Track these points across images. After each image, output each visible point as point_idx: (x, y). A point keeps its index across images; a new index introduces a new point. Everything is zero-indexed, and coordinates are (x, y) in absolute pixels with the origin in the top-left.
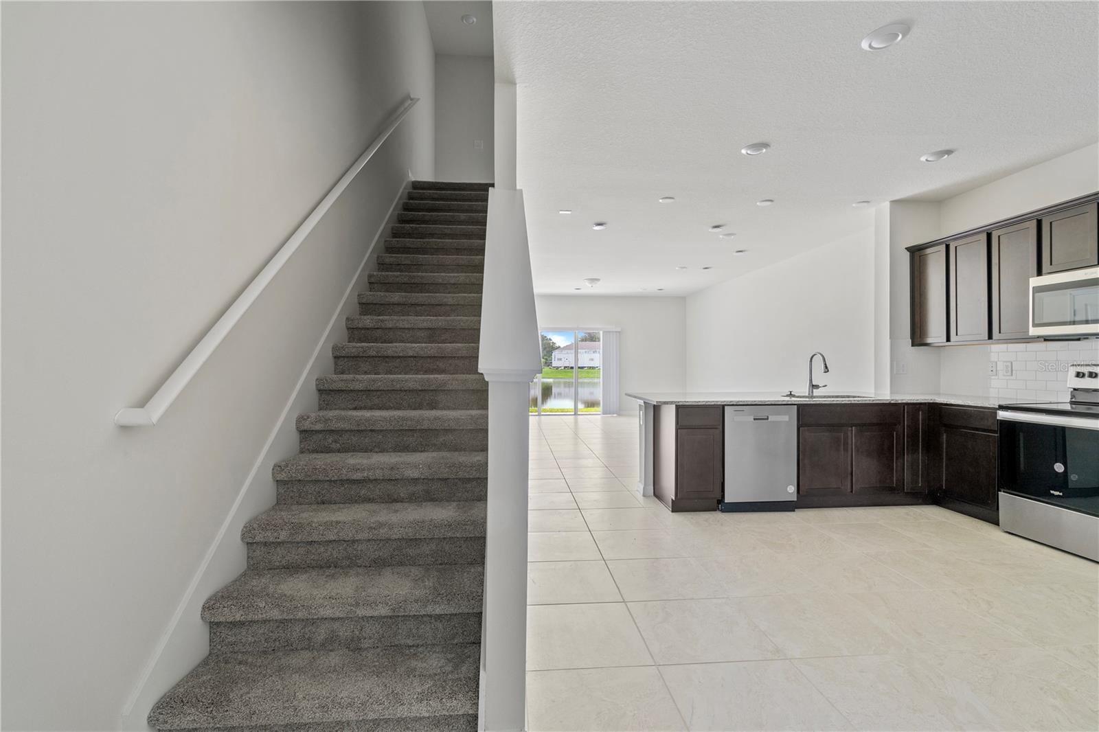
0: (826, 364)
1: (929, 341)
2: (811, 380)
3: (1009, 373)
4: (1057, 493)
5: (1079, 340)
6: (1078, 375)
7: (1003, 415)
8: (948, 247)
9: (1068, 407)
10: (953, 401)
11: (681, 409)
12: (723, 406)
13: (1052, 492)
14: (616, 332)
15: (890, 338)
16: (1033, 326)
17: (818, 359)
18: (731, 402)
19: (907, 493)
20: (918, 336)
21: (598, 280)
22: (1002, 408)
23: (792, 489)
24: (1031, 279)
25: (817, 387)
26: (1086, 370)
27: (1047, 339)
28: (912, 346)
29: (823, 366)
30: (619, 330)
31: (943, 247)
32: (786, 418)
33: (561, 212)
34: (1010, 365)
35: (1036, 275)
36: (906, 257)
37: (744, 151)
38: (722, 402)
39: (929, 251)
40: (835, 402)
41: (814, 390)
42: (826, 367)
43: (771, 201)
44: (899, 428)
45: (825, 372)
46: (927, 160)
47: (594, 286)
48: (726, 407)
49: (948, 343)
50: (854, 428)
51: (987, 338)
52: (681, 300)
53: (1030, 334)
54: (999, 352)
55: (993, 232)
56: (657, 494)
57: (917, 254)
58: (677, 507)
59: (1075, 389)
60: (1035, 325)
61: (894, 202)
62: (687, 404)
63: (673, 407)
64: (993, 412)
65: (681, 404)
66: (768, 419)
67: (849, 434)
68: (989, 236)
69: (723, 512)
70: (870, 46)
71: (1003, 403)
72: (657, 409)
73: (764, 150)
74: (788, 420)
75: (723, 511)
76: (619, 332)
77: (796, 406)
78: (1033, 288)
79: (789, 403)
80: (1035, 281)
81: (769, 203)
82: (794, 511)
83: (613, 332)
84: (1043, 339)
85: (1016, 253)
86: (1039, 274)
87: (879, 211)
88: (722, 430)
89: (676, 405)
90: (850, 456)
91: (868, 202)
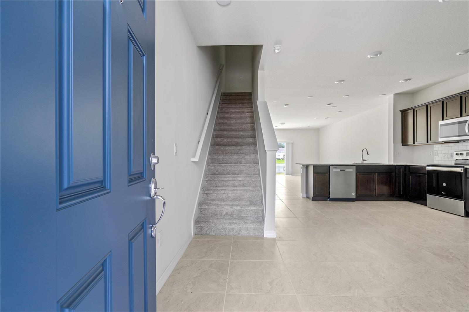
1: (409, 144)
2: (363, 158)
3: (436, 155)
4: (444, 193)
6: (457, 154)
7: (428, 168)
8: (414, 110)
9: (453, 165)
10: (413, 164)
11: (315, 167)
12: (330, 166)
13: (442, 193)
14: (291, 143)
15: (394, 143)
16: (440, 138)
17: (365, 151)
18: (332, 164)
19: (397, 197)
20: (404, 142)
21: (284, 123)
22: (428, 166)
23: (354, 194)
24: (439, 122)
25: (365, 160)
26: (459, 153)
27: (446, 142)
28: (402, 146)
30: (292, 142)
31: (412, 110)
32: (352, 170)
33: (273, 102)
34: (436, 152)
35: (441, 120)
36: (400, 114)
37: (336, 83)
38: (329, 164)
39: (409, 111)
40: (369, 165)
41: (364, 162)
42: (368, 153)
43: (348, 96)
44: (393, 174)
45: (367, 155)
46: (402, 82)
47: (283, 125)
49: (414, 145)
50: (377, 174)
51: (426, 142)
52: (317, 131)
53: (439, 141)
55: (429, 105)
56: (307, 196)
57: (404, 113)
58: (314, 199)
59: (456, 159)
61: (395, 94)
62: (317, 165)
63: (312, 166)
64: (425, 167)
65: (315, 165)
66: (345, 170)
67: (375, 176)
68: (427, 107)
69: (330, 201)
70: (370, 57)
71: (428, 164)
72: (307, 167)
73: (343, 82)
74: (353, 171)
76: (292, 143)
77: (355, 166)
78: (440, 125)
79: (353, 165)
80: (441, 123)
81: (347, 96)
82: (354, 201)
83: (290, 143)
84: (444, 143)
85: (435, 113)
86: (443, 119)
87: (390, 97)
88: (329, 174)
89: (313, 166)
90: (375, 183)
91: (385, 95)
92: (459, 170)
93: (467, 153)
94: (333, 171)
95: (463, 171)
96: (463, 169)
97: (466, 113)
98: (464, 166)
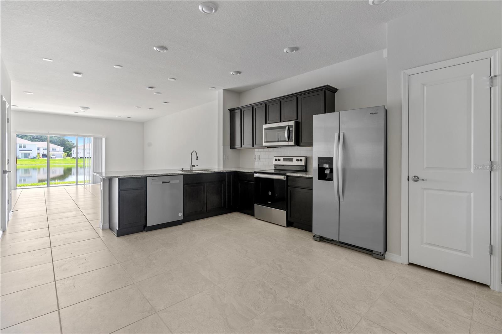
0: (197, 156)
1: (236, 147)
2: (192, 163)
3: (259, 160)
4: (269, 202)
5: (276, 148)
6: (276, 160)
7: (256, 175)
8: (241, 110)
9: (273, 171)
10: (242, 171)
11: (122, 181)
12: (146, 177)
13: (268, 202)
15: (223, 145)
16: (264, 142)
17: (194, 154)
18: (150, 175)
19: (227, 208)
20: (232, 145)
21: (89, 108)
23: (181, 214)
25: (194, 166)
26: (277, 158)
27: (268, 147)
28: (231, 149)
29: (196, 157)
31: (239, 110)
32: (178, 181)
33: (44, 59)
34: (259, 156)
35: (265, 123)
36: (228, 113)
37: (155, 48)
38: (145, 175)
39: (236, 111)
40: (199, 173)
42: (197, 157)
43: (174, 79)
44: (224, 182)
45: (197, 159)
46: (233, 74)
47: (85, 111)
48: (147, 178)
49: (241, 148)
50: (207, 184)
51: (252, 146)
52: (141, 124)
53: (263, 145)
54: (258, 152)
56: (110, 227)
57: (232, 112)
58: (121, 233)
59: (275, 165)
61: (224, 90)
62: (125, 177)
63: (117, 179)
64: (252, 174)
65: (121, 177)
66: (169, 182)
67: (206, 186)
68: (253, 108)
69: (147, 231)
71: (255, 171)
72: (110, 180)
73: (165, 51)
74: (180, 182)
77: (182, 175)
78: (264, 128)
79: (179, 174)
80: (265, 126)
82: (182, 224)
84: (266, 147)
85: (260, 116)
86: (266, 124)
87: (219, 93)
88: (145, 189)
89: (119, 178)
90: (205, 196)
91: (215, 88)
92: (282, 177)
93: (283, 159)
94: (151, 184)
95: (285, 179)
96: (285, 176)
97: (284, 118)
98: (286, 174)
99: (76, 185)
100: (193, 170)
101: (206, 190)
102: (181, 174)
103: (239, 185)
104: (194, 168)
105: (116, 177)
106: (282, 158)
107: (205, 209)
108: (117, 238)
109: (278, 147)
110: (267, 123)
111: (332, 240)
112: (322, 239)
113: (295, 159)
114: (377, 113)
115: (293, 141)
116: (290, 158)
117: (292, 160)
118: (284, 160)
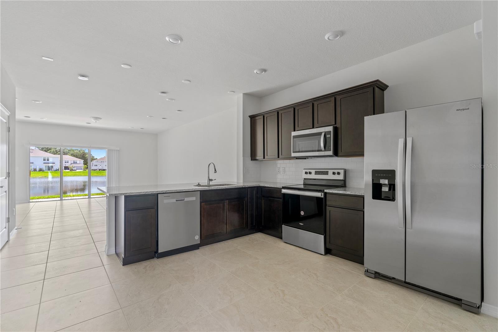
0: (215, 169)
1: (257, 158)
2: (209, 177)
3: (284, 173)
4: (301, 224)
5: (305, 159)
6: (306, 173)
7: (284, 191)
8: (264, 117)
9: (302, 187)
10: (266, 185)
11: (128, 198)
12: (158, 194)
14: (117, 150)
15: (243, 156)
16: (293, 153)
17: (212, 166)
18: (162, 191)
19: (249, 228)
20: (253, 157)
21: (101, 119)
22: (284, 188)
23: (197, 237)
24: (292, 132)
25: (211, 180)
26: (308, 171)
27: (297, 158)
28: (251, 160)
29: (214, 170)
30: (118, 149)
31: (262, 117)
33: (43, 58)
34: (284, 168)
36: (249, 120)
37: (167, 39)
38: (156, 192)
39: (257, 118)
40: (218, 188)
41: (210, 182)
42: (215, 170)
43: (190, 81)
44: (246, 199)
45: (215, 173)
46: (256, 72)
47: (97, 121)
48: (159, 195)
49: (264, 159)
50: (227, 201)
51: (277, 157)
52: (155, 136)
53: (292, 156)
54: (281, 163)
55: (280, 112)
56: (117, 252)
57: (253, 118)
58: (126, 262)
59: (305, 179)
60: (293, 152)
61: (244, 94)
62: (132, 194)
63: (123, 197)
64: (279, 190)
65: (128, 194)
66: (184, 200)
67: (225, 204)
68: (278, 113)
71: (284, 186)
72: (116, 197)
74: (195, 199)
75: (158, 258)
76: (118, 150)
77: (199, 192)
78: (293, 136)
79: (196, 190)
80: (294, 134)
81: (188, 82)
82: (199, 249)
83: (115, 150)
84: (295, 158)
85: (287, 121)
86: (294, 131)
87: (239, 98)
88: (156, 209)
89: (125, 196)
90: (225, 216)
91: (234, 92)
92: (319, 195)
93: (315, 171)
94: (163, 202)
95: (323, 197)
96: (323, 194)
97: (318, 123)
98: (324, 190)
99: (89, 198)
100: (210, 184)
101: (225, 208)
102: (198, 190)
103: (263, 202)
104: (211, 183)
105: (121, 194)
106: (313, 172)
107: (225, 231)
108: (124, 267)
109: (308, 158)
110: (296, 130)
111: (394, 278)
112: (378, 276)
113: (330, 172)
114: (468, 109)
115: (331, 151)
116: (325, 171)
117: (326, 173)
118: (317, 173)
